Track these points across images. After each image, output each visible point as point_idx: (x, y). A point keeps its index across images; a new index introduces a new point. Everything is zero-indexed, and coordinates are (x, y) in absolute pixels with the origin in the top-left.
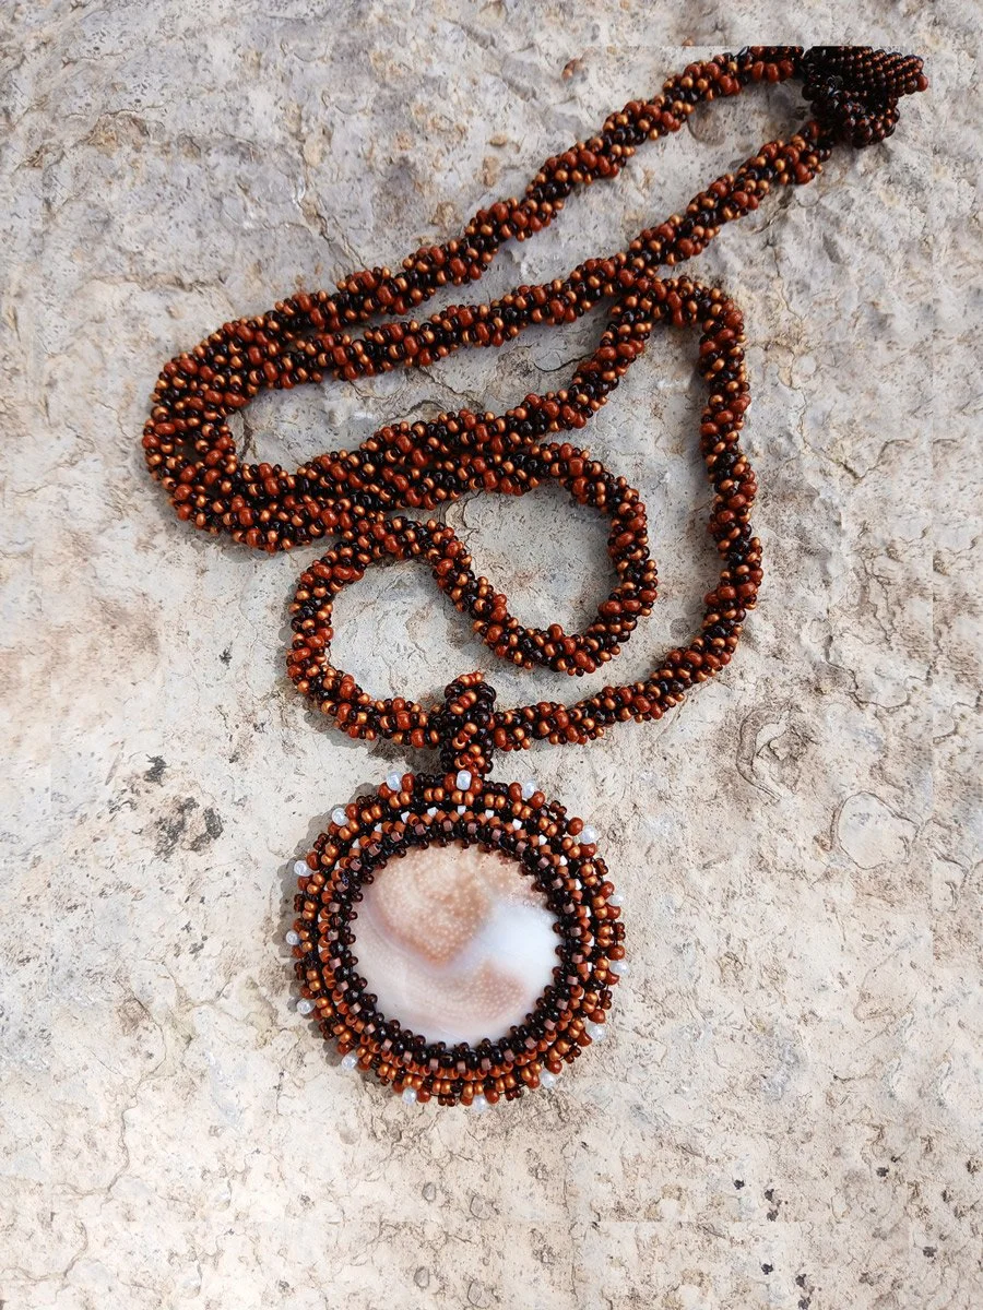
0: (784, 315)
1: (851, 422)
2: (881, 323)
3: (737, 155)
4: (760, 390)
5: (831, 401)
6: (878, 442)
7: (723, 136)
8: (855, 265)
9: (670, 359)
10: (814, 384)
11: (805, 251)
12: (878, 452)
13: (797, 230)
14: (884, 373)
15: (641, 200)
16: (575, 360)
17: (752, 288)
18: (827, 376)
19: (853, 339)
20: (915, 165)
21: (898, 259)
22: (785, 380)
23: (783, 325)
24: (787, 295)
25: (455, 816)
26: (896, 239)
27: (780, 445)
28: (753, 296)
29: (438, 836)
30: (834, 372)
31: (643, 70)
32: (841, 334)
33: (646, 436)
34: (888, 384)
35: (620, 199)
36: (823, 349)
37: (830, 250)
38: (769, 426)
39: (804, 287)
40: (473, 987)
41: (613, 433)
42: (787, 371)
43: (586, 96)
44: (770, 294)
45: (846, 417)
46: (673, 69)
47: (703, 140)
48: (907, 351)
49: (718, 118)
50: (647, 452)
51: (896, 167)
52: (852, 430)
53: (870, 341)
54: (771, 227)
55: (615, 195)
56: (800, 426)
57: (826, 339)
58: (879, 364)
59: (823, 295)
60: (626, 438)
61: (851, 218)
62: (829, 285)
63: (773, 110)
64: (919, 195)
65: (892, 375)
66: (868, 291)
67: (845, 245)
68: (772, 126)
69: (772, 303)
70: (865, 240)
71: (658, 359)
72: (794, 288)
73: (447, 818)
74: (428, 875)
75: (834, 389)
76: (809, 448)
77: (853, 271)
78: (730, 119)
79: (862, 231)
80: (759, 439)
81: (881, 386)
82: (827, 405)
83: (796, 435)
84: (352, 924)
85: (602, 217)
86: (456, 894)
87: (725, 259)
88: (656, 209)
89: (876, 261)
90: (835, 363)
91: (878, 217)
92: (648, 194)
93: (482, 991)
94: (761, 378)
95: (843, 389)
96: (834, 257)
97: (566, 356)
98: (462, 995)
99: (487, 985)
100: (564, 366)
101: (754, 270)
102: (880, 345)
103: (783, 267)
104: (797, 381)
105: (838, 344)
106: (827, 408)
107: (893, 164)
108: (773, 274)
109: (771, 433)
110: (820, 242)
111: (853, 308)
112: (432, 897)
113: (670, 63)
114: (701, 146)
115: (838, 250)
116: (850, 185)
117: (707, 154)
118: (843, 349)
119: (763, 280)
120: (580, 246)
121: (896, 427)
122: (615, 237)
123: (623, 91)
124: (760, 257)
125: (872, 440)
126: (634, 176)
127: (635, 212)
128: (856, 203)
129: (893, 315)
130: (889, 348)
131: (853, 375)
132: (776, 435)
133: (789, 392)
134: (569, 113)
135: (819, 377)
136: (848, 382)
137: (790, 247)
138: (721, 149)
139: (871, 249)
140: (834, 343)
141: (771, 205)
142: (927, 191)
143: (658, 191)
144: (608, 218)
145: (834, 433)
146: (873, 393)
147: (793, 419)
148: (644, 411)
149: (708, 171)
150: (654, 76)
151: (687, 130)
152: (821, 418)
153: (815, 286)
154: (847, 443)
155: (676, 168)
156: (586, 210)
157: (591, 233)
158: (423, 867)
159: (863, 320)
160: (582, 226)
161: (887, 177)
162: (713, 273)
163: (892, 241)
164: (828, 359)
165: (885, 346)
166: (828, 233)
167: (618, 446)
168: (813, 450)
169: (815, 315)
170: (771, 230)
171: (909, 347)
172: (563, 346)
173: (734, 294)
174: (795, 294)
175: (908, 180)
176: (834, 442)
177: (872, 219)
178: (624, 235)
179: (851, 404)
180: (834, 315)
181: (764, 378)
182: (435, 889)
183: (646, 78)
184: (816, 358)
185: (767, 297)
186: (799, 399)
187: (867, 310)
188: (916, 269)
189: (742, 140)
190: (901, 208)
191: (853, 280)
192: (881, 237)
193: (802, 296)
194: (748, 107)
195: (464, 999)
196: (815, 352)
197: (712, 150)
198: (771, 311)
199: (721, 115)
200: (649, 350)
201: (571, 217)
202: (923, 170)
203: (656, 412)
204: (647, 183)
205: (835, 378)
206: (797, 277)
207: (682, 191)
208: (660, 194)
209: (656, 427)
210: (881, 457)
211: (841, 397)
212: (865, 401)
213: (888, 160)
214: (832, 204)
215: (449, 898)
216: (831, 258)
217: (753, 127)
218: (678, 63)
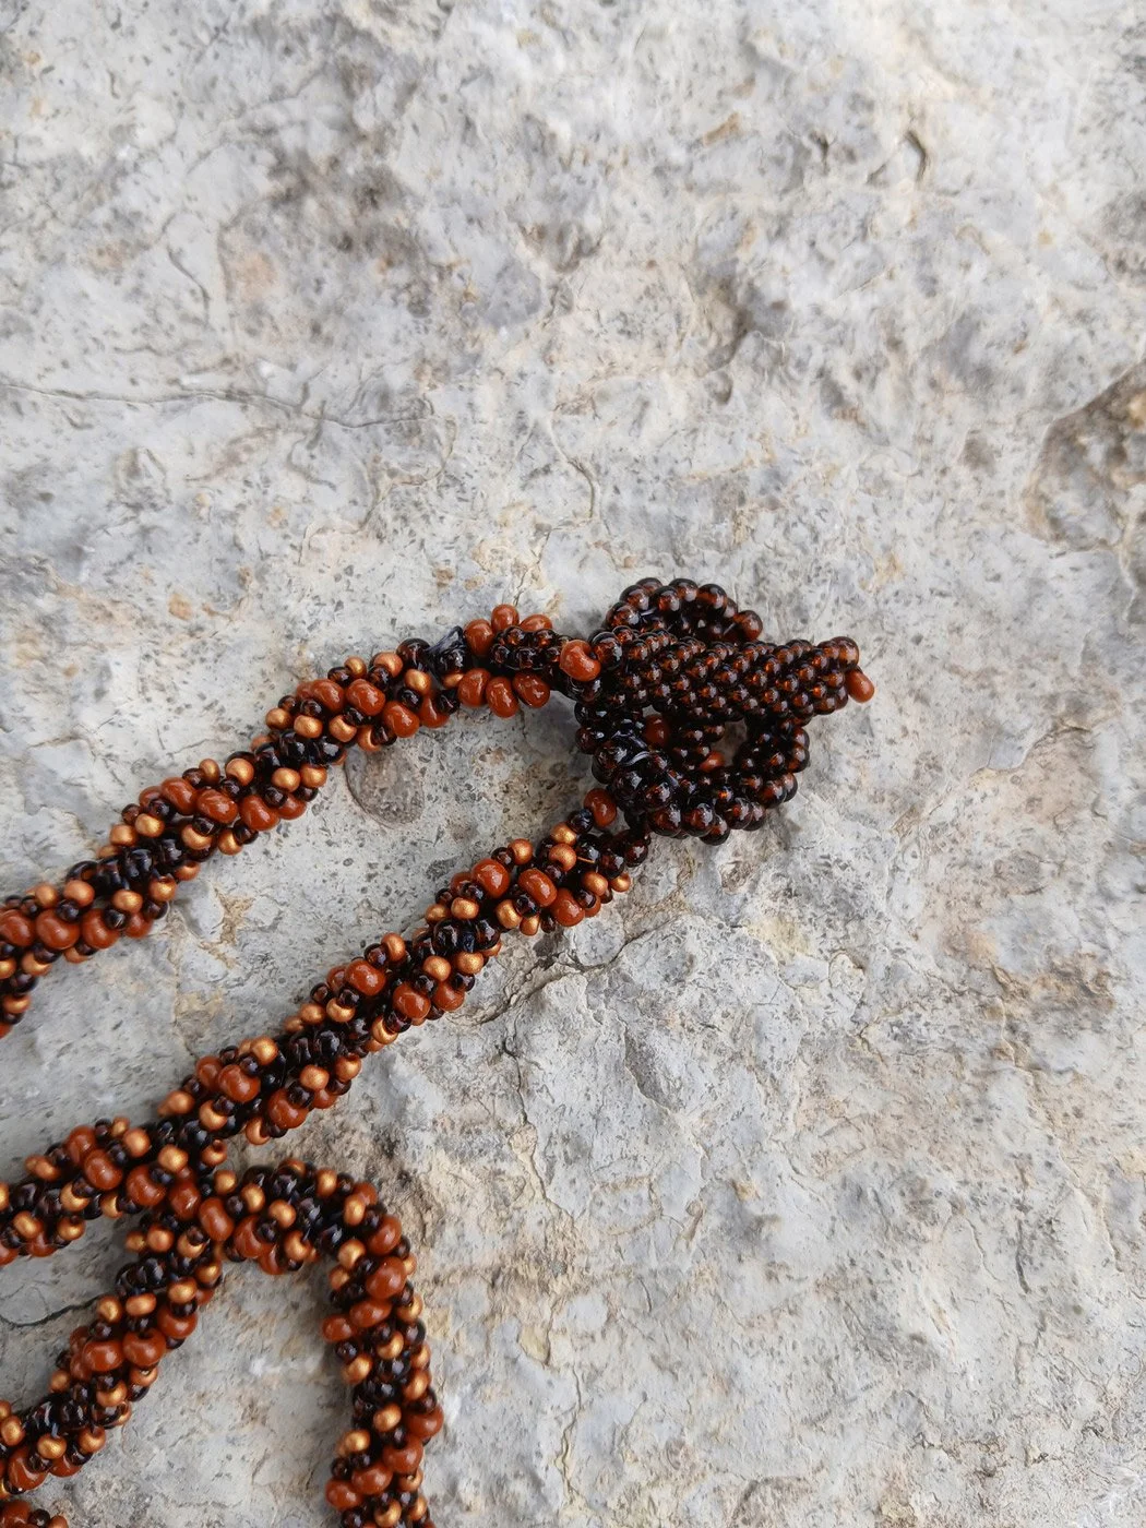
0: (533, 1212)
1: (673, 1448)
2: (748, 1231)
3: (447, 849)
4: (478, 1372)
5: (633, 1398)
6: (735, 1483)
7: (417, 803)
8: (694, 1102)
9: (279, 1306)
10: (600, 1353)
11: (587, 1067)
12: (732, 1503)
13: (564, 1025)
14: (756, 1334)
15: (217, 968)
16: (74, 1308)
17: (462, 1157)
18: (630, 1332)
19: (687, 1265)
20: (848, 856)
21: (796, 1081)
22: (534, 1350)
23: (532, 1232)
24: (541, 1164)
26: (794, 1034)
27: (515, 1496)
28: (465, 1172)
30: (646, 1327)
31: (245, 655)
32: (659, 1254)
33: (231, 1467)
34: (761, 1362)
35: (166, 971)
36: (621, 1281)
37: (638, 1064)
38: (496, 1450)
39: (579, 1152)
41: (158, 1460)
42: (539, 1331)
43: (105, 733)
44: (502, 1166)
45: (661, 1436)
46: (309, 655)
47: (374, 810)
48: (810, 1284)
49: (408, 767)
50: (231, 1500)
51: (803, 864)
52: (676, 1465)
53: (726, 1260)
54: (512, 1012)
55: (155, 962)
56: (562, 1454)
57: (629, 1259)
58: (743, 1313)
59: (621, 1169)
60: (184, 1472)
61: (690, 996)
62: (638, 1146)
63: (533, 740)
64: (852, 927)
65: (772, 1340)
66: (725, 1155)
67: (672, 1055)
68: (531, 774)
69: (509, 1185)
70: (723, 1037)
71: (254, 1307)
72: (558, 1150)
75: (646, 1363)
76: (579, 1502)
77: (688, 1121)
78: (433, 767)
79: (716, 1019)
80: (474, 1474)
81: (745, 1365)
82: (623, 1406)
83: (551, 1477)
85: (131, 1005)
87: (403, 1089)
88: (251, 985)
89: (747, 1089)
90: (649, 1308)
91: (750, 986)
92: (232, 953)
94: (481, 1346)
95: (663, 1365)
96: (648, 1085)
97: (55, 1297)
100: (54, 1316)
101: (473, 1108)
102: (752, 1271)
103: (534, 1107)
104: (562, 1350)
105: (654, 1274)
106: (623, 1415)
107: (798, 857)
108: (513, 1120)
109: (501, 1466)
110: (619, 1049)
111: (690, 1194)
113: (305, 641)
114: (371, 824)
115: (658, 1069)
116: (694, 911)
117: (385, 840)
118: (663, 1282)
119: (490, 1135)
120: (82, 1068)
121: (776, 1452)
122: (161, 1045)
123: (198, 706)
124: (489, 1077)
125: (719, 1480)
126: (193, 924)
127: (202, 997)
128: (700, 966)
129: (774, 1219)
130: (770, 1276)
131: (686, 1335)
132: (510, 1472)
133: (541, 1375)
134: (64, 774)
135: (613, 1333)
136: (675, 1348)
137: (549, 1058)
138: (412, 830)
139: (736, 1057)
140: (644, 1271)
141: (518, 954)
142: (869, 921)
143: (259, 945)
144: (141, 1008)
145: (634, 1473)
146: (728, 1382)
147: (546, 1439)
148: (227, 1413)
149: (384, 880)
150: (269, 667)
151: (342, 788)
152: (607, 1439)
153: (601, 1148)
154: (663, 1494)
155: (307, 881)
156: (94, 991)
157: (107, 1037)
159: (713, 1221)
160: (88, 1027)
161: (783, 883)
162: (378, 1119)
163: (782, 1038)
164: (634, 1300)
165: (761, 1276)
166: (636, 1030)
167: (169, 1489)
168: (588, 1505)
169: (603, 1212)
170: (510, 1022)
171: (813, 1275)
172: (48, 1277)
173: (422, 1168)
174: (560, 1163)
175: (827, 895)
176: (634, 1493)
177: (739, 991)
178: (180, 1041)
179: (677, 1403)
180: (646, 1211)
181: (487, 1345)
183: (251, 672)
184: (607, 1299)
185: (499, 1173)
186: (563, 1393)
187: (720, 1198)
188: (838, 1094)
189: (460, 812)
190: (808, 960)
191: (688, 1137)
192: (758, 1032)
193: (574, 1172)
194: (468, 746)
196: (606, 1287)
197: (394, 834)
198: (506, 1203)
199: (414, 760)
200: (235, 1287)
201: (64, 1006)
202: (863, 866)
203: (254, 1414)
204: (229, 932)
205: (650, 1338)
206: (565, 1127)
207: (318, 932)
208: (262, 949)
209: (256, 1442)
210: (741, 1509)
211: (657, 1382)
212: (709, 1398)
213: (786, 845)
214: (642, 967)
216: (641, 1086)
217: (482, 787)
218: (321, 641)
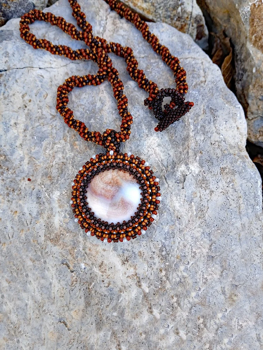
25: (110, 162)
29: (106, 168)
40: (119, 205)
73: (108, 162)
74: (105, 178)
84: (86, 194)
86: (112, 181)
93: (121, 206)
98: (116, 208)
99: (123, 204)
112: (106, 183)
158: (103, 176)
182: (107, 181)
195: (117, 209)
215: (110, 183)
